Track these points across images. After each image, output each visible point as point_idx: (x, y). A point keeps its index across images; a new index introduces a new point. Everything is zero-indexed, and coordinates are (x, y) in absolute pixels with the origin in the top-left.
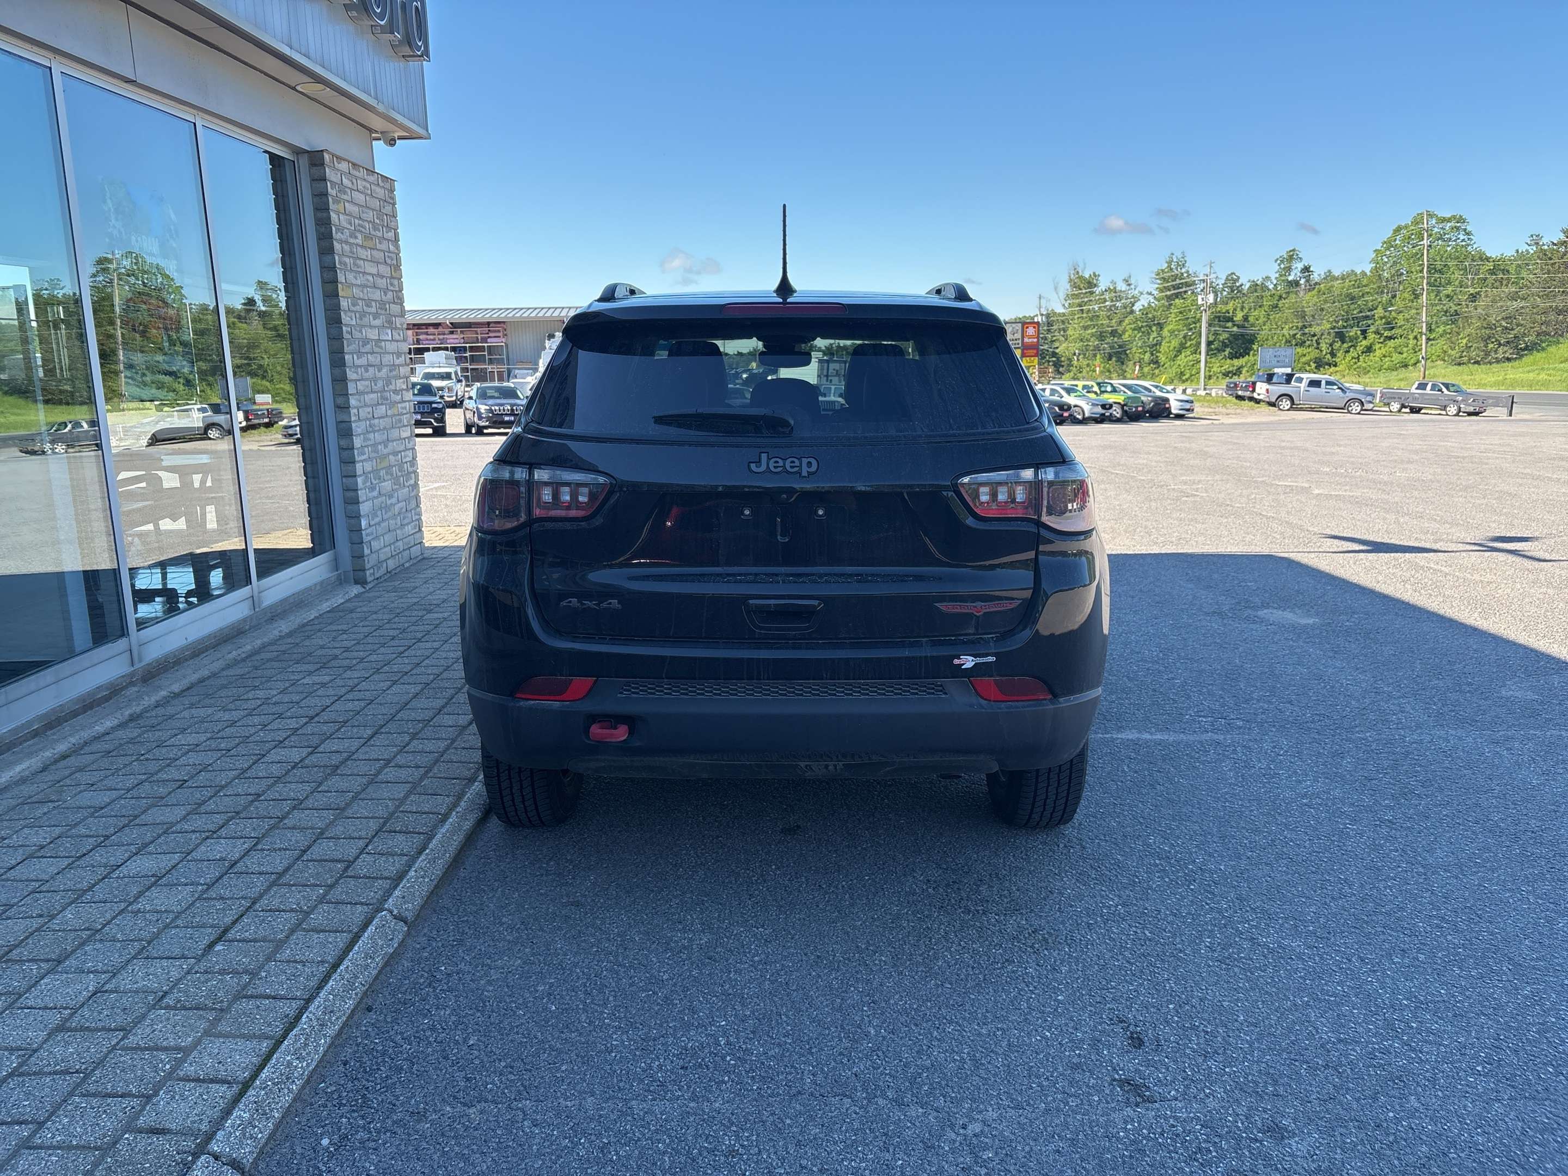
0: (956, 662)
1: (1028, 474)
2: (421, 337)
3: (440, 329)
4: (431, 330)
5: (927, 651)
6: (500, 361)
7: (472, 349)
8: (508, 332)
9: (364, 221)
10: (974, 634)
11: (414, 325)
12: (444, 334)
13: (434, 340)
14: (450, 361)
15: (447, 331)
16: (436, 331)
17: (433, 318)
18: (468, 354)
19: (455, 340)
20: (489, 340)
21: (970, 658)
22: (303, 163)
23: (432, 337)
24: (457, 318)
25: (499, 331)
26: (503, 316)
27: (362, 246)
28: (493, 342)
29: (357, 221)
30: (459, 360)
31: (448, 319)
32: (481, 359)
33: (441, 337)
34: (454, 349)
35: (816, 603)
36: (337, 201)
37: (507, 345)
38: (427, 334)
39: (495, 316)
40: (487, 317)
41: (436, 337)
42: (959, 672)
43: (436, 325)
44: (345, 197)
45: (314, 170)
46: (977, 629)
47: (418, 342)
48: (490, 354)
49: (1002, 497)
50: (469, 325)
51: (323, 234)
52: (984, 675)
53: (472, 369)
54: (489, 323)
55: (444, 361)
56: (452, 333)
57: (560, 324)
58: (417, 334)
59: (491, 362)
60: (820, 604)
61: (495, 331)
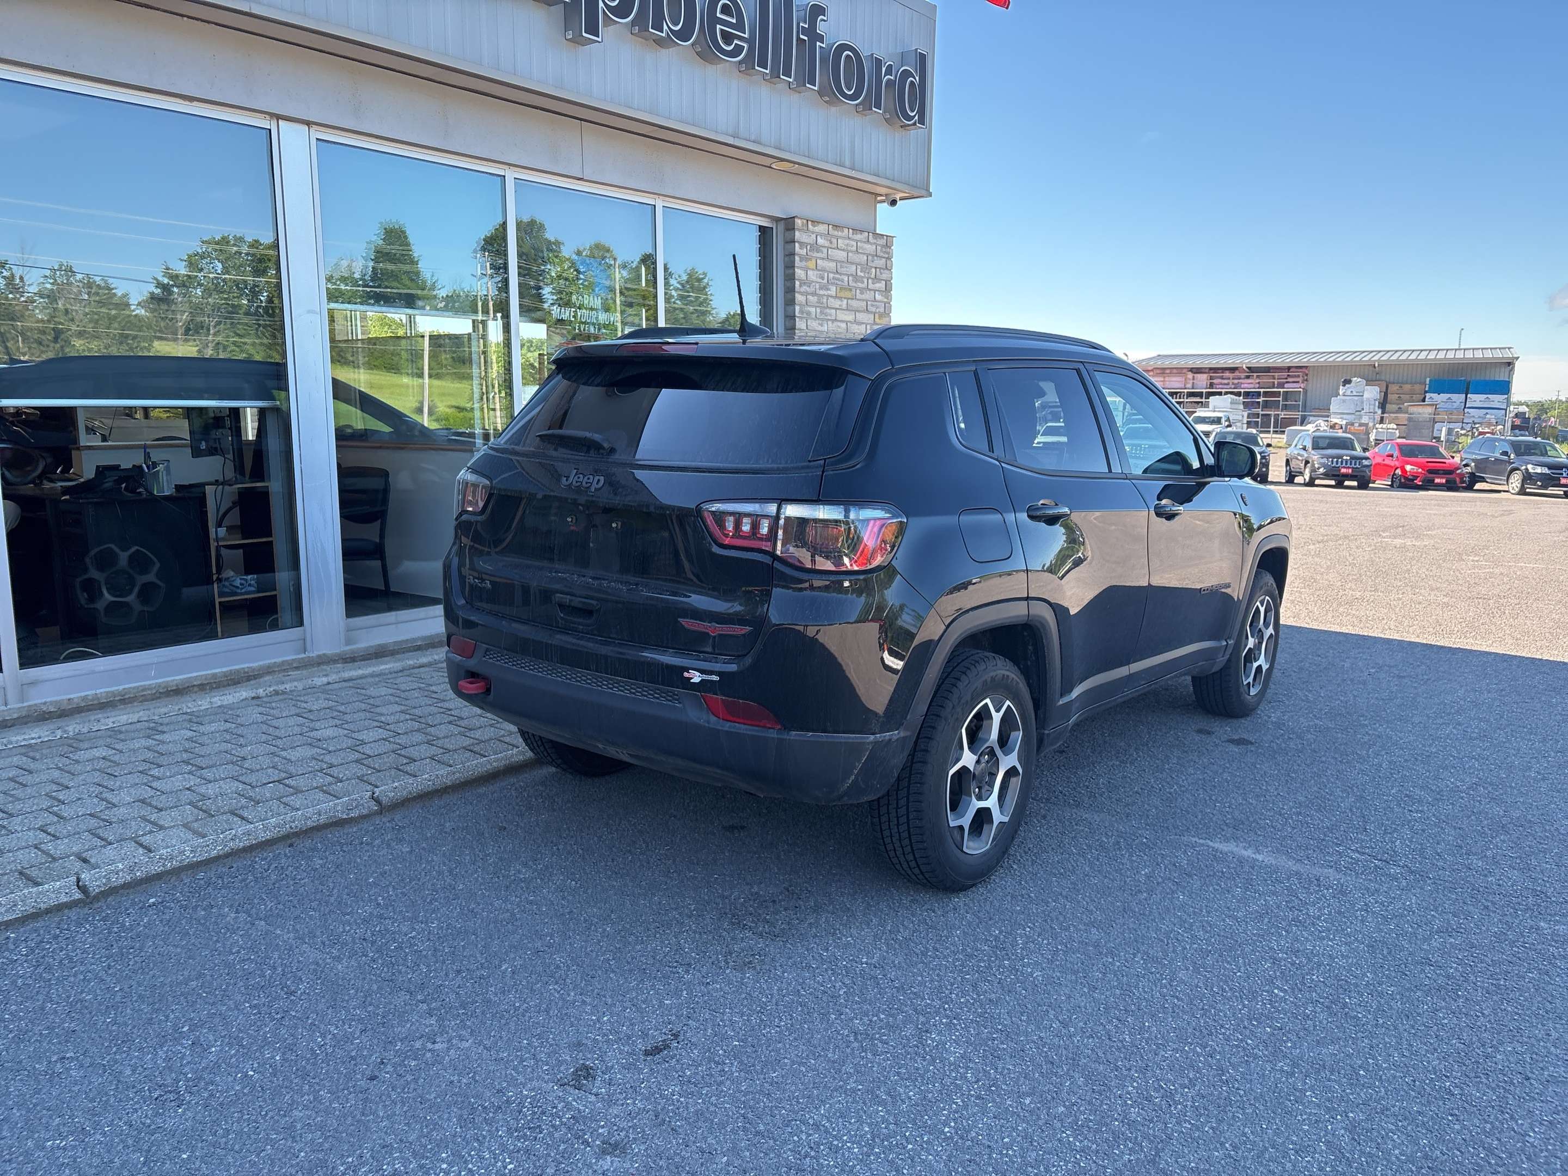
0: (686, 674)
1: (772, 508)
2: (1214, 381)
3: (1237, 374)
4: (1227, 374)
5: (668, 659)
6: (1295, 408)
7: (1266, 394)
8: (1310, 377)
9: (841, 274)
10: (711, 654)
11: (1211, 369)
12: (1240, 379)
13: (1228, 384)
14: (1236, 406)
15: (1243, 375)
16: (1231, 375)
17: (1230, 363)
18: (1261, 400)
19: (1249, 385)
20: (1286, 385)
21: (698, 674)
22: (781, 226)
23: (1226, 381)
24: (1255, 362)
25: (1299, 376)
26: (1305, 360)
27: (836, 297)
28: (1289, 387)
29: (831, 275)
30: (1246, 405)
31: (1245, 363)
32: (1275, 405)
33: (1236, 381)
34: (1247, 394)
35: (594, 602)
36: (806, 258)
37: (1305, 391)
38: (1222, 378)
39: (1296, 361)
40: (1288, 361)
41: (1231, 381)
42: (687, 682)
43: (1233, 370)
44: (819, 255)
45: (787, 233)
46: (714, 648)
47: (1211, 385)
48: (1285, 399)
49: (746, 528)
50: (1268, 370)
51: (788, 288)
52: (709, 692)
53: (1262, 415)
54: (1289, 368)
55: (1229, 405)
56: (1248, 377)
57: (1371, 368)
58: (1211, 378)
59: (1285, 407)
60: (597, 604)
61: (1295, 376)
